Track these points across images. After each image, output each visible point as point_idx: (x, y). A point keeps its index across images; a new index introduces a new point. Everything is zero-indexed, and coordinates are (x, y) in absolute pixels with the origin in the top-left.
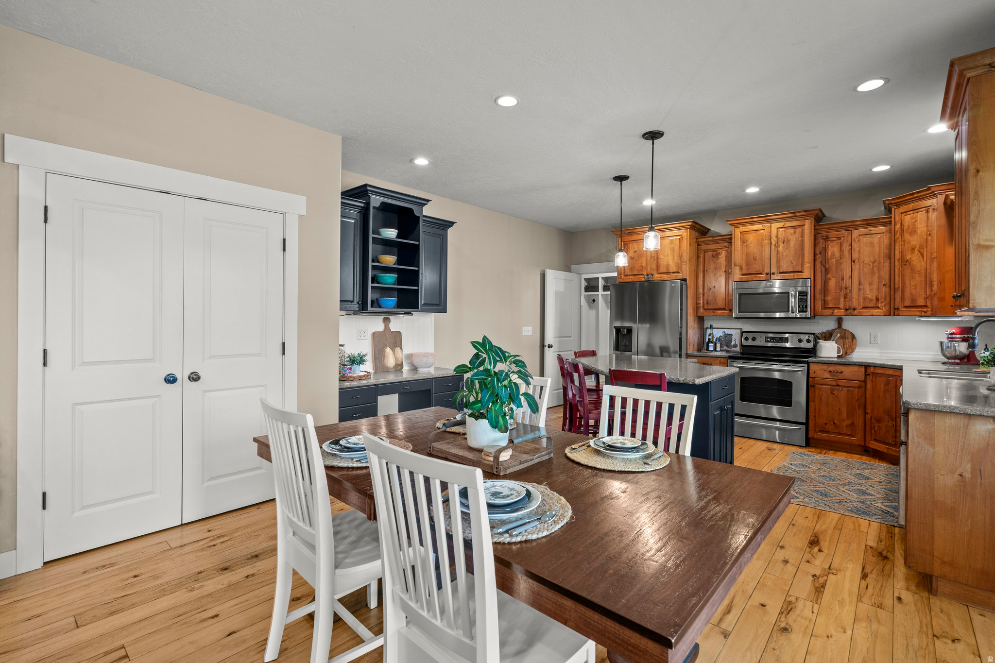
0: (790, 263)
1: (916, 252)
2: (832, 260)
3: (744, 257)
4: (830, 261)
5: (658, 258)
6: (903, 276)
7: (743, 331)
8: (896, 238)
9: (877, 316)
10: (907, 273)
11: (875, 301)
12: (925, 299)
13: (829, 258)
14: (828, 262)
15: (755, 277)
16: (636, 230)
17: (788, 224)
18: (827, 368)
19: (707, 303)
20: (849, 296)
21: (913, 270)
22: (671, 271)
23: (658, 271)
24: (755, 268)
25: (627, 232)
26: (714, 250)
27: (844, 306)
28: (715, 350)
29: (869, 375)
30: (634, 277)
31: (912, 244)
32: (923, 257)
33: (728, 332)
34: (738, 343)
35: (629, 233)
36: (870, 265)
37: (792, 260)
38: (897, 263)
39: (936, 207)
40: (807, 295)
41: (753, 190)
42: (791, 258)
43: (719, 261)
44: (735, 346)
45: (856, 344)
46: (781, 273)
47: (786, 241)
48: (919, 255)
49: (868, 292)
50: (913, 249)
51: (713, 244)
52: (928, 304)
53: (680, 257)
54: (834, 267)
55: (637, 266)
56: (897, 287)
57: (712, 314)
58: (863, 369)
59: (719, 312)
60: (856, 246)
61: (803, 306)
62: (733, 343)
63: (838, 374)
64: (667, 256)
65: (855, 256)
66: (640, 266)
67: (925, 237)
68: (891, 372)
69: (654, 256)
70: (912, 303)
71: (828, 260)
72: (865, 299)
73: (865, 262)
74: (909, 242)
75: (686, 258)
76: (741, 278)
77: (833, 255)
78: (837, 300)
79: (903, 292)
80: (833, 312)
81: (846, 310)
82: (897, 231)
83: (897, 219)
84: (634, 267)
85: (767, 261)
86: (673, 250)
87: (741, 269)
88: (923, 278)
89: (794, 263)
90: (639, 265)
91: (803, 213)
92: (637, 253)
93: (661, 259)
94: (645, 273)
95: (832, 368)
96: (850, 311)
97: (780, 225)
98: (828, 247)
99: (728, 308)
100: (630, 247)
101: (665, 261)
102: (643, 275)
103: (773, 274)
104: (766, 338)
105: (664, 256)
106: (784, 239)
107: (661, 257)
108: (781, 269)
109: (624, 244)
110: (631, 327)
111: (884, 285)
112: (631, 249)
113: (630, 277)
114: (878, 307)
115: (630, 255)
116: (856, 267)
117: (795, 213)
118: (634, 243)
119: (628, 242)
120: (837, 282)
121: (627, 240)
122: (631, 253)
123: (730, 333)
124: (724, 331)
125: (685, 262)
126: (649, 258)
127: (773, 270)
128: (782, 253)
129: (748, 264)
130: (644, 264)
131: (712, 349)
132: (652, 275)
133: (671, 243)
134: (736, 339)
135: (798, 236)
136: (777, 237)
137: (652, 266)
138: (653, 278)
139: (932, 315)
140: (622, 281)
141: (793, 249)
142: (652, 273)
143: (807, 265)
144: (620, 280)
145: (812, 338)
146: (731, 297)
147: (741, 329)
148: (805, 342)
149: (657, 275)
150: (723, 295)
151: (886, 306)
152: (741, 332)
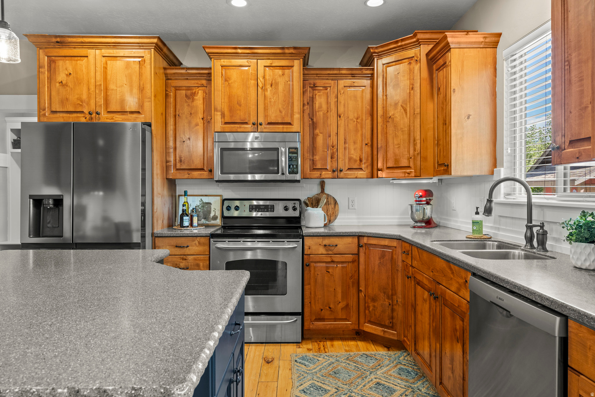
0: (278, 111)
1: (399, 107)
2: (320, 112)
3: (226, 100)
4: (317, 113)
5: (106, 89)
6: (386, 134)
7: (225, 197)
9: (361, 178)
10: (391, 130)
11: (358, 161)
12: (408, 159)
13: (317, 110)
14: (316, 114)
15: (240, 127)
16: (70, 40)
17: (276, 63)
18: (322, 242)
19: (181, 161)
20: (335, 156)
21: (396, 129)
22: (128, 110)
23: (107, 109)
24: (240, 115)
25: (54, 40)
26: (188, 88)
27: (331, 167)
28: (191, 224)
29: (362, 246)
30: (68, 115)
31: (394, 99)
32: (406, 113)
33: (206, 200)
34: (218, 214)
35: (57, 42)
36: (354, 121)
37: (281, 109)
38: (380, 120)
39: (419, 58)
40: (297, 153)
42: (280, 106)
43: (195, 103)
44: (215, 218)
45: (338, 210)
46: (269, 124)
47: (274, 85)
48: (402, 110)
49: (352, 152)
50: (396, 105)
51: (187, 79)
52: (412, 165)
53: (141, 90)
54: (322, 121)
55: (73, 98)
56: (379, 146)
57: (186, 176)
58: (356, 240)
59: (196, 174)
60: (341, 98)
61: (293, 166)
62: (212, 214)
63: (333, 248)
64: (122, 86)
65: (341, 109)
66: (78, 99)
67: (408, 91)
68: (386, 242)
69: (101, 85)
70: (395, 164)
71: (316, 112)
72: (350, 159)
73: (350, 118)
74: (392, 97)
75: (149, 92)
76: (223, 128)
77: (320, 107)
78: (325, 159)
79: (386, 152)
80: (321, 174)
81: (334, 171)
82: (380, 85)
83: (380, 71)
84: (67, 99)
85: (253, 107)
86: (130, 77)
87: (223, 115)
88: (406, 137)
89: (283, 113)
90: (77, 96)
91: (292, 51)
92: (71, 76)
93: (113, 90)
94: (86, 111)
95: (327, 241)
96: (337, 173)
97: (268, 62)
98: (315, 98)
99: (207, 168)
100: (59, 66)
101: (118, 94)
102: (82, 112)
103: (261, 124)
104: (251, 207)
105: (117, 87)
106: (272, 82)
107: (112, 86)
108: (269, 118)
109: (49, 60)
110: (62, 196)
111: (366, 144)
112: (61, 70)
113: (61, 115)
114: (361, 169)
115: (59, 79)
116: (342, 122)
117: (283, 48)
118: (67, 60)
119: (57, 58)
120: (325, 140)
121: (55, 54)
122: (61, 76)
123: (208, 202)
124: (201, 199)
125: (149, 98)
126: (92, 88)
127: (261, 120)
128: (270, 99)
129: (231, 110)
130: (85, 96)
131: (187, 224)
132: (99, 114)
133: (127, 67)
134: (216, 208)
135: (287, 79)
136: (264, 78)
137: (97, 100)
138: (99, 119)
139: (417, 177)
140: (45, 120)
141: (281, 95)
142: (98, 111)
143: (297, 116)
144: (42, 119)
145: (297, 205)
146: (212, 154)
147: (221, 196)
148: (291, 210)
149: (106, 115)
150: (200, 151)
151: (369, 168)
152: (221, 200)
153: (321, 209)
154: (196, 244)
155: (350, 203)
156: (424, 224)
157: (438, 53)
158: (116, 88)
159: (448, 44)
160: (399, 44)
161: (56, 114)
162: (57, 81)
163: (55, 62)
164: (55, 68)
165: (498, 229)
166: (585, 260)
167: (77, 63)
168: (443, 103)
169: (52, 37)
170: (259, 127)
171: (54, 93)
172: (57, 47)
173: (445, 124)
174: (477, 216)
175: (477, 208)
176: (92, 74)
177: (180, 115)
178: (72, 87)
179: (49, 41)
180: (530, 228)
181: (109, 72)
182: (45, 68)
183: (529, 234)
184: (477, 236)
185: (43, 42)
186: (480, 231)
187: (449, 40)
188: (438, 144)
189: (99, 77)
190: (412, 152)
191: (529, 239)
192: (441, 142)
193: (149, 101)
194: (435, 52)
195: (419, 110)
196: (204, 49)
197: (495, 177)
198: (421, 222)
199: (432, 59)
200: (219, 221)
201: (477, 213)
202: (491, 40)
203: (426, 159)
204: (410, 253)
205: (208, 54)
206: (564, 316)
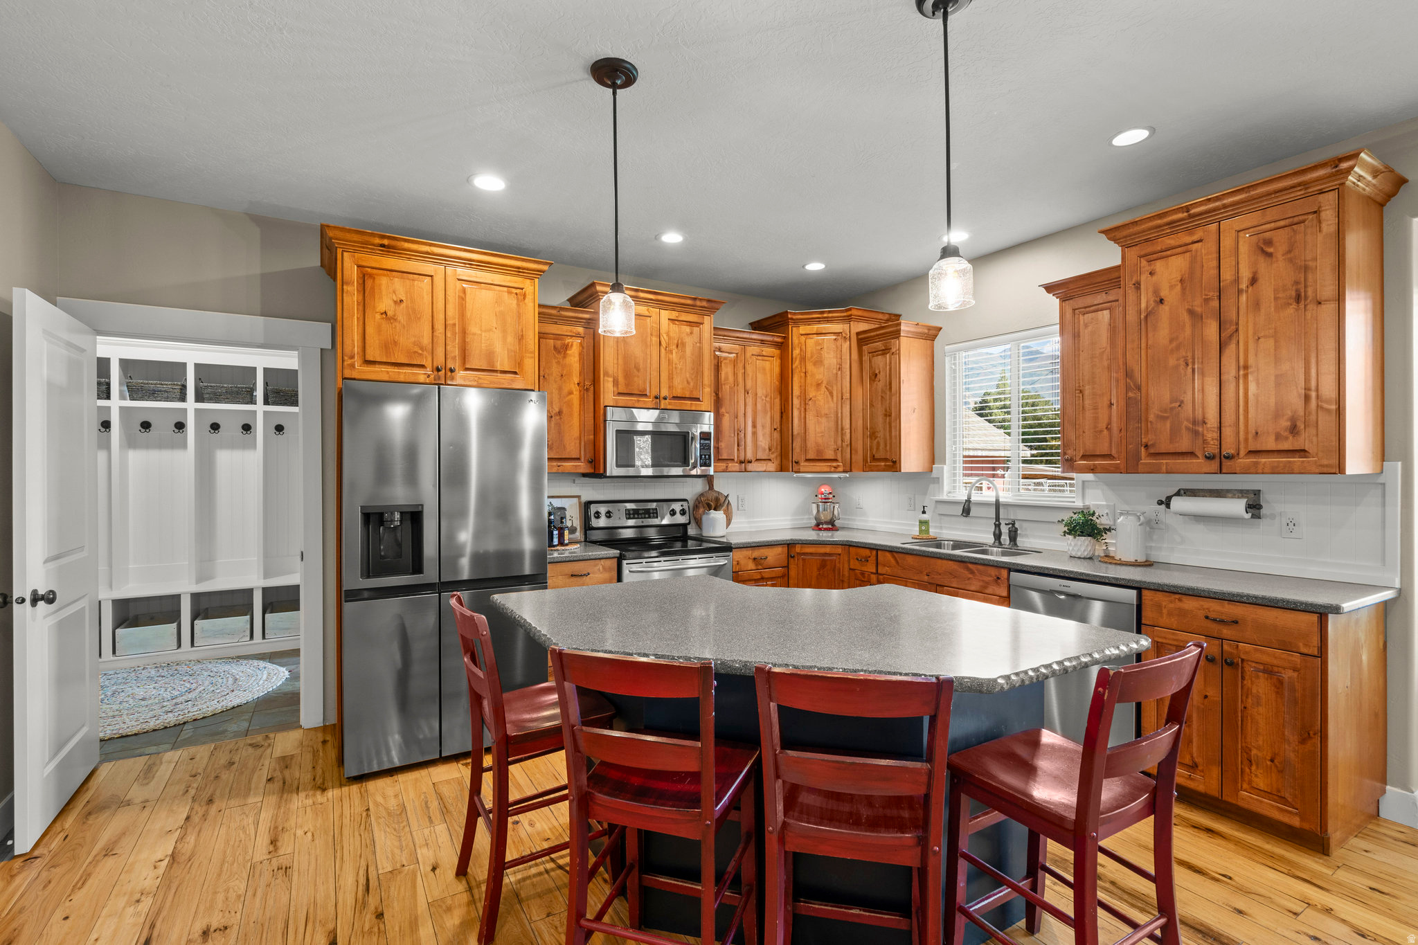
0: (686, 382)
1: (823, 388)
2: (726, 386)
3: (621, 361)
4: (723, 387)
5: (464, 332)
6: (804, 419)
7: (584, 499)
8: (794, 367)
9: (769, 472)
10: (811, 414)
11: (768, 450)
12: (835, 451)
13: (723, 382)
15: (638, 401)
16: (407, 245)
17: (685, 317)
18: (751, 555)
20: (743, 443)
21: (818, 412)
22: (499, 368)
23: (464, 363)
24: (638, 383)
25: (377, 241)
26: (558, 337)
27: (738, 457)
29: (793, 557)
30: (396, 369)
31: (817, 377)
32: (832, 396)
33: (557, 503)
34: (579, 523)
35: (382, 246)
36: (763, 400)
37: (689, 379)
38: (796, 402)
39: (849, 336)
40: (709, 439)
41: (672, 238)
42: (688, 375)
43: (567, 360)
44: (575, 531)
45: (732, 513)
46: (675, 398)
47: (680, 345)
48: (827, 392)
49: (761, 438)
51: (556, 323)
52: (839, 458)
53: (521, 338)
54: (728, 397)
55: (405, 341)
56: (796, 433)
57: (555, 469)
58: (785, 549)
59: (570, 465)
60: (749, 369)
61: (705, 456)
63: (762, 561)
64: (490, 330)
65: (749, 384)
66: (414, 344)
67: (835, 371)
68: (827, 550)
69: (454, 325)
70: (817, 455)
71: (721, 385)
72: (758, 447)
73: (758, 394)
74: (813, 375)
75: (532, 342)
76: (616, 400)
77: (727, 379)
78: (731, 447)
79: (805, 440)
80: (727, 467)
82: (796, 358)
83: (796, 341)
84: (395, 343)
85: (655, 374)
86: (502, 318)
87: (616, 383)
88: (832, 424)
89: (692, 384)
90: (413, 339)
91: (704, 304)
92: (403, 305)
93: (474, 334)
94: (428, 363)
95: (757, 553)
96: (744, 465)
97: (674, 315)
98: (721, 366)
99: (587, 456)
100: (380, 285)
101: (483, 342)
102: (422, 366)
103: (665, 398)
104: (627, 512)
105: (481, 330)
106: (678, 341)
107: (473, 329)
108: (674, 391)
109: (362, 272)
110: (420, 507)
111: (775, 429)
112: (384, 292)
113: (384, 368)
114: (770, 460)
115: (381, 307)
116: (750, 400)
117: (695, 299)
118: (394, 277)
119: (374, 271)
120: (732, 422)
121: (374, 265)
122: (385, 303)
123: (560, 506)
124: (550, 503)
125: (531, 353)
126: (440, 327)
127: (664, 392)
128: (676, 364)
129: (628, 376)
130: (426, 340)
131: (556, 541)
132: (452, 371)
133: (498, 301)
134: (573, 517)
135: (697, 340)
136: (668, 335)
137: (448, 348)
138: (452, 379)
139: (845, 472)
140: (355, 375)
141: (689, 360)
142: (450, 365)
143: (707, 390)
144: (347, 373)
145: (686, 507)
146: (592, 437)
147: (579, 497)
148: (678, 515)
149: (463, 373)
150: (575, 432)
151: (779, 458)
152: (580, 503)
153: (722, 512)
154: (599, 569)
155: (740, 503)
156: (830, 526)
157: (877, 335)
158: (479, 332)
159: (899, 331)
160: (825, 315)
161: (374, 366)
162: (377, 311)
163: (374, 278)
164: (373, 288)
166: (1084, 551)
167: (414, 285)
168: (883, 391)
169: (374, 237)
170: (663, 402)
171: (370, 330)
172: (377, 252)
173: (888, 414)
174: (924, 515)
175: (924, 507)
176: (440, 304)
177: (546, 376)
178: (405, 323)
179: (367, 241)
180: (998, 526)
181: (469, 306)
182: (354, 286)
183: (997, 532)
184: (925, 536)
185: (355, 242)
186: (927, 531)
187: (901, 327)
188: (873, 435)
189: (452, 311)
190: (840, 442)
191: (998, 536)
192: (881, 434)
193: (531, 357)
194: (872, 334)
195: (848, 395)
196: (593, 285)
197: (934, 474)
198: (827, 523)
199: (863, 339)
200: (579, 535)
201: (924, 512)
202: (932, 332)
203: (856, 451)
204: (873, 558)
205: (597, 292)
206: (1139, 588)
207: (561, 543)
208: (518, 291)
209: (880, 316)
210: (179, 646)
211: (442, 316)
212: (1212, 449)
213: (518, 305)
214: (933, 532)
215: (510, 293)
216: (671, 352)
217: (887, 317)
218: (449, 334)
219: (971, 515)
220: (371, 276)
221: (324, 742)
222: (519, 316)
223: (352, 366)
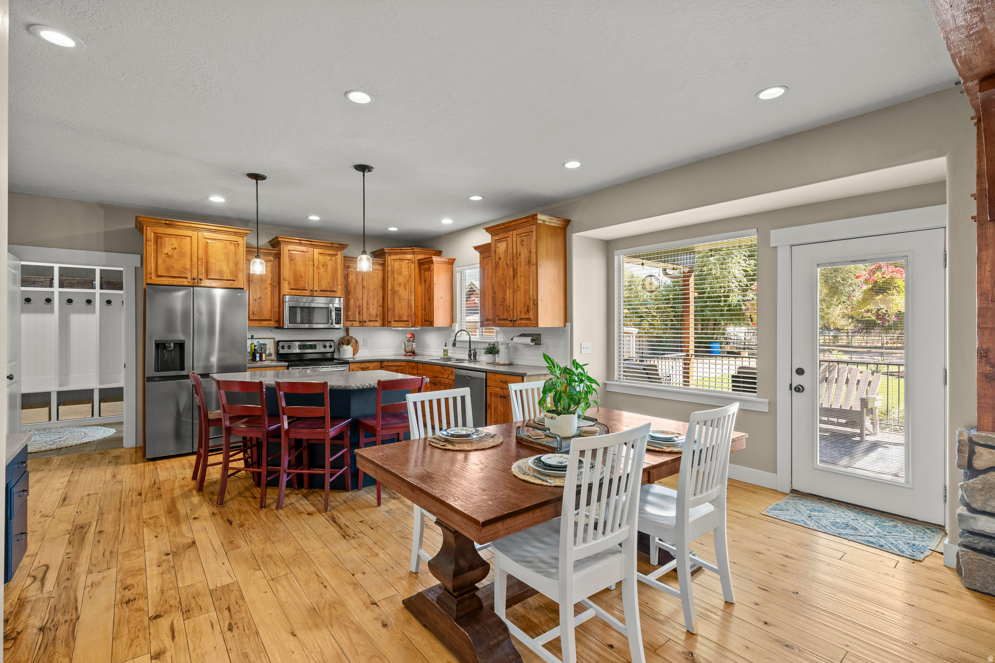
0: (328, 283)
1: (402, 286)
2: (352, 285)
3: (292, 273)
5: (207, 262)
6: (393, 301)
7: (277, 339)
8: (388, 275)
9: (375, 327)
10: (396, 299)
11: (375, 316)
12: (408, 316)
13: (350, 283)
15: (302, 292)
16: (178, 223)
17: (327, 252)
19: (253, 314)
20: (361, 312)
21: (400, 298)
22: (225, 278)
23: (207, 276)
24: (301, 284)
25: (163, 222)
27: (360, 319)
29: (383, 367)
30: (173, 279)
31: (399, 281)
32: (406, 290)
33: (262, 341)
34: (273, 351)
35: (166, 224)
36: (373, 291)
37: (330, 282)
38: (389, 292)
39: (414, 261)
40: (340, 311)
41: (314, 218)
42: (329, 280)
44: (270, 355)
45: (359, 347)
46: (321, 291)
47: (325, 265)
48: (404, 288)
49: (372, 310)
50: (400, 284)
52: (409, 320)
53: (236, 264)
54: (353, 290)
55: (178, 266)
56: (389, 307)
57: (258, 325)
58: (380, 364)
59: (265, 323)
60: (365, 276)
61: (338, 319)
62: (268, 352)
64: (221, 261)
65: (365, 284)
66: (182, 267)
67: (407, 278)
68: (399, 364)
69: (202, 259)
70: (399, 319)
72: (370, 315)
73: (371, 289)
74: (397, 279)
75: (242, 266)
76: (290, 292)
77: (352, 281)
78: (355, 314)
79: (394, 311)
80: (352, 324)
81: (360, 322)
82: (390, 271)
83: (389, 263)
84: (172, 267)
85: (311, 279)
86: (227, 255)
87: (289, 284)
88: (406, 304)
89: (331, 284)
91: (337, 246)
92: (176, 250)
93: (212, 263)
94: (189, 276)
95: (363, 365)
96: (362, 323)
97: (321, 251)
99: (274, 319)
100: (165, 241)
101: (217, 266)
102: (186, 278)
103: (316, 291)
104: (300, 346)
105: (216, 261)
106: (323, 263)
107: (212, 260)
108: (321, 287)
109: (156, 235)
110: (184, 341)
111: (379, 306)
112: (167, 244)
113: (166, 279)
114: (377, 321)
115: (165, 251)
116: (365, 291)
117: (332, 244)
118: (172, 237)
119: (162, 235)
120: (355, 302)
121: (161, 232)
122: (167, 249)
123: (264, 343)
124: (258, 341)
126: (195, 260)
127: (316, 288)
128: (322, 275)
129: (296, 280)
130: (188, 266)
131: (258, 359)
132: (201, 280)
133: (225, 247)
134: (270, 348)
135: (333, 263)
136: (318, 260)
137: (199, 269)
138: (201, 283)
139: (412, 327)
140: (152, 282)
141: (330, 273)
142: (200, 277)
143: (340, 287)
144: (149, 281)
145: (332, 344)
146: (278, 309)
147: (274, 338)
148: (328, 348)
149: (207, 281)
150: (269, 307)
151: (382, 320)
152: (274, 341)
153: (351, 346)
155: (365, 342)
157: (425, 262)
159: (432, 260)
160: (403, 251)
161: (162, 278)
162: (163, 253)
163: (162, 238)
164: (161, 243)
165: (455, 353)
166: (491, 360)
167: (182, 241)
168: (428, 289)
169: (162, 220)
170: (315, 293)
171: (160, 262)
172: (163, 226)
173: (430, 299)
176: (195, 249)
177: (253, 281)
178: (177, 258)
179: (158, 222)
180: (470, 351)
181: (210, 250)
182: (152, 242)
183: (470, 354)
184: (446, 357)
185: (152, 222)
186: (447, 355)
187: (433, 259)
188: (425, 310)
189: (201, 252)
190: (410, 312)
191: (470, 356)
192: (427, 309)
194: (423, 261)
195: (414, 289)
196: (277, 237)
197: (453, 328)
198: (410, 352)
199: (421, 263)
200: (273, 357)
201: (446, 346)
202: (452, 261)
203: (418, 317)
204: (416, 367)
205: (279, 241)
206: (486, 372)
207: (261, 360)
208: (235, 243)
209: (431, 252)
210: (50, 420)
211: (196, 255)
212: (511, 317)
213: (235, 249)
214: (450, 355)
215: (231, 243)
216: (320, 269)
217: (434, 252)
218: (199, 263)
219: (456, 346)
220: (160, 237)
221: (136, 452)
222: (236, 254)
223: (151, 278)
